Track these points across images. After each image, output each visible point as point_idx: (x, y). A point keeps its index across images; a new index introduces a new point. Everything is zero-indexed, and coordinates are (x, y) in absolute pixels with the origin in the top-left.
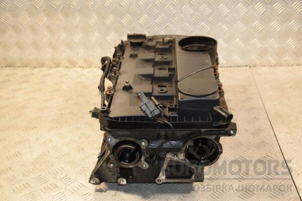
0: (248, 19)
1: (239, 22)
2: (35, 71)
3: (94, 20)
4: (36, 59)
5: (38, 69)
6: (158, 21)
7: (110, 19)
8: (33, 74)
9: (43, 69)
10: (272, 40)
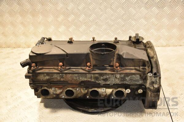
0: (148, 17)
1: (142, 19)
2: (15, 50)
3: (51, 18)
4: (15, 43)
5: (16, 49)
6: (91, 19)
7: (61, 18)
8: (13, 52)
9: (20, 49)
10: (163, 30)
